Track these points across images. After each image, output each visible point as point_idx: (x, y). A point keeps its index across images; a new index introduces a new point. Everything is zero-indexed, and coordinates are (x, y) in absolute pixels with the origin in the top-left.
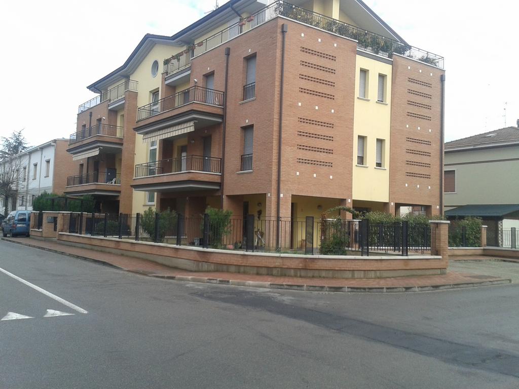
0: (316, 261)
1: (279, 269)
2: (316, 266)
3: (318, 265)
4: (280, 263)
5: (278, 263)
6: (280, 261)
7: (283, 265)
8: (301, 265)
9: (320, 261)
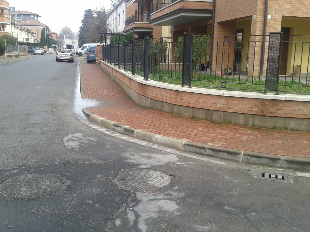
0: (281, 105)
1: (222, 114)
2: (279, 112)
3: (284, 111)
4: (223, 104)
5: (220, 105)
6: (223, 101)
7: (228, 108)
8: (255, 109)
9: (289, 104)
